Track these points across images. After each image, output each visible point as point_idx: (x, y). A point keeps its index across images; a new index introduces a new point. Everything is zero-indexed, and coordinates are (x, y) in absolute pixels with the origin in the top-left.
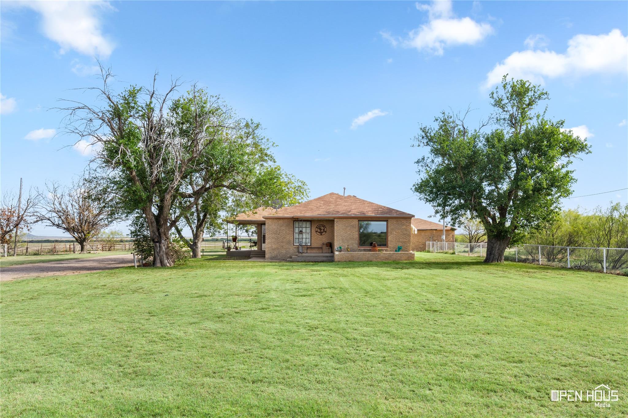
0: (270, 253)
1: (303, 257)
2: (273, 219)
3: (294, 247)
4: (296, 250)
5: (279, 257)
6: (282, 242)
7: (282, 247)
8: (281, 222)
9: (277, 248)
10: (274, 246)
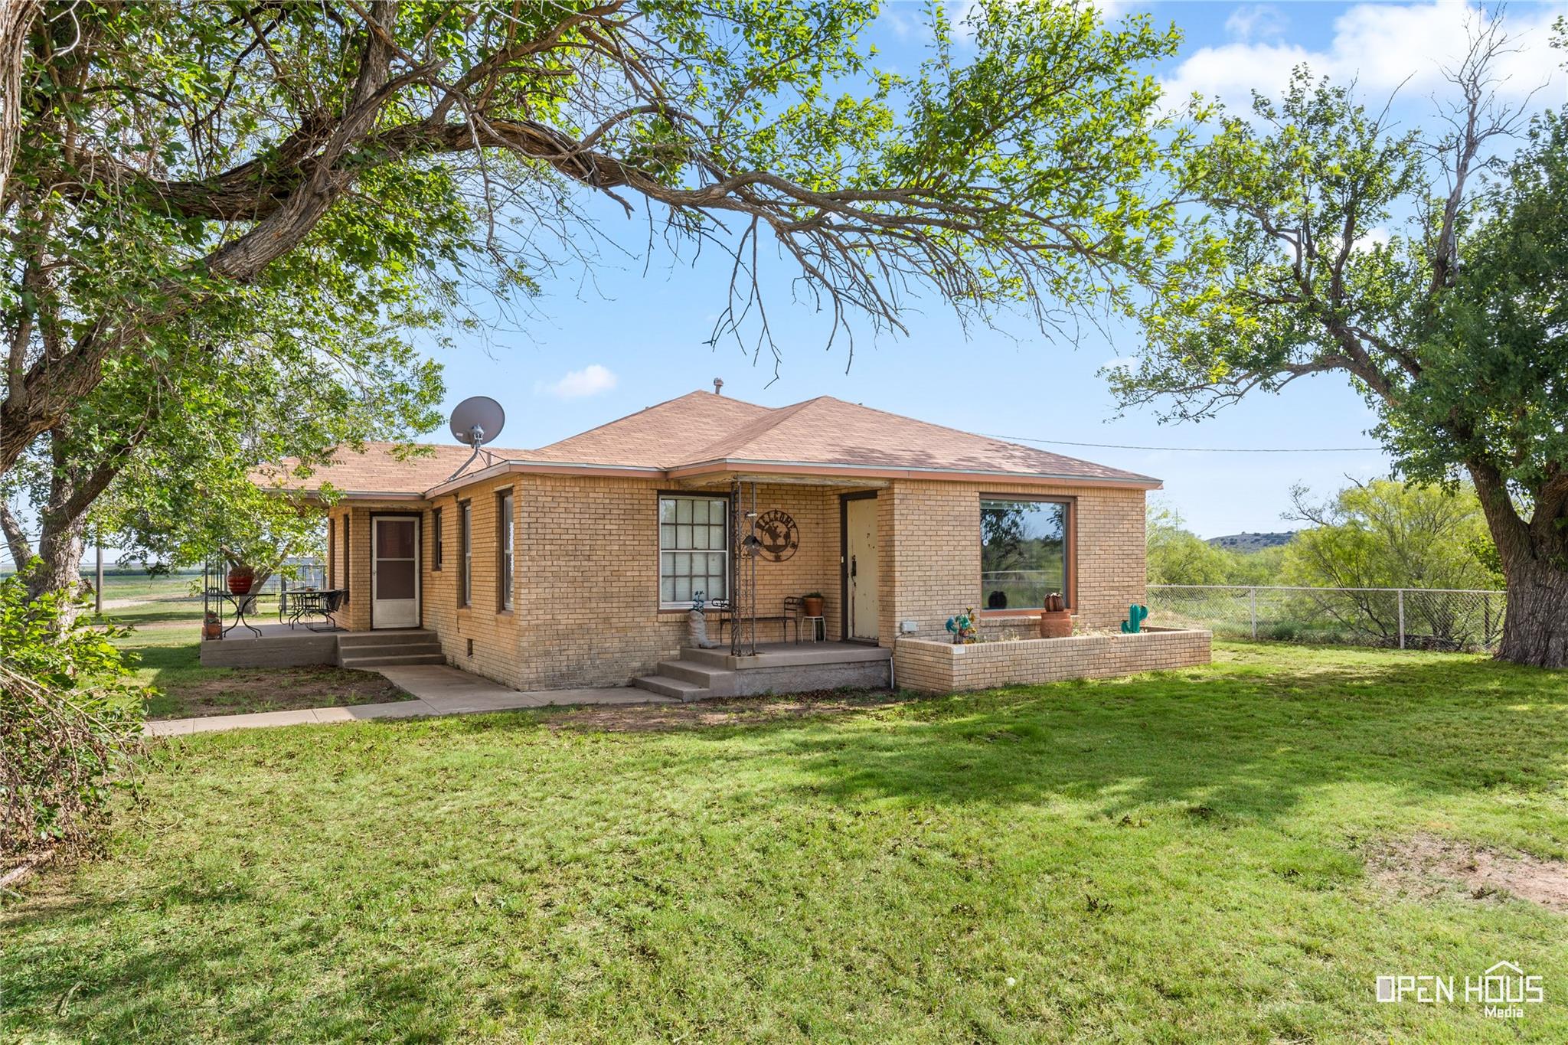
0: (547, 653)
1: (758, 670)
2: (562, 478)
3: (662, 617)
4: (670, 634)
5: (591, 674)
6: (607, 597)
7: (606, 620)
8: (599, 494)
9: (580, 627)
10: (566, 620)
